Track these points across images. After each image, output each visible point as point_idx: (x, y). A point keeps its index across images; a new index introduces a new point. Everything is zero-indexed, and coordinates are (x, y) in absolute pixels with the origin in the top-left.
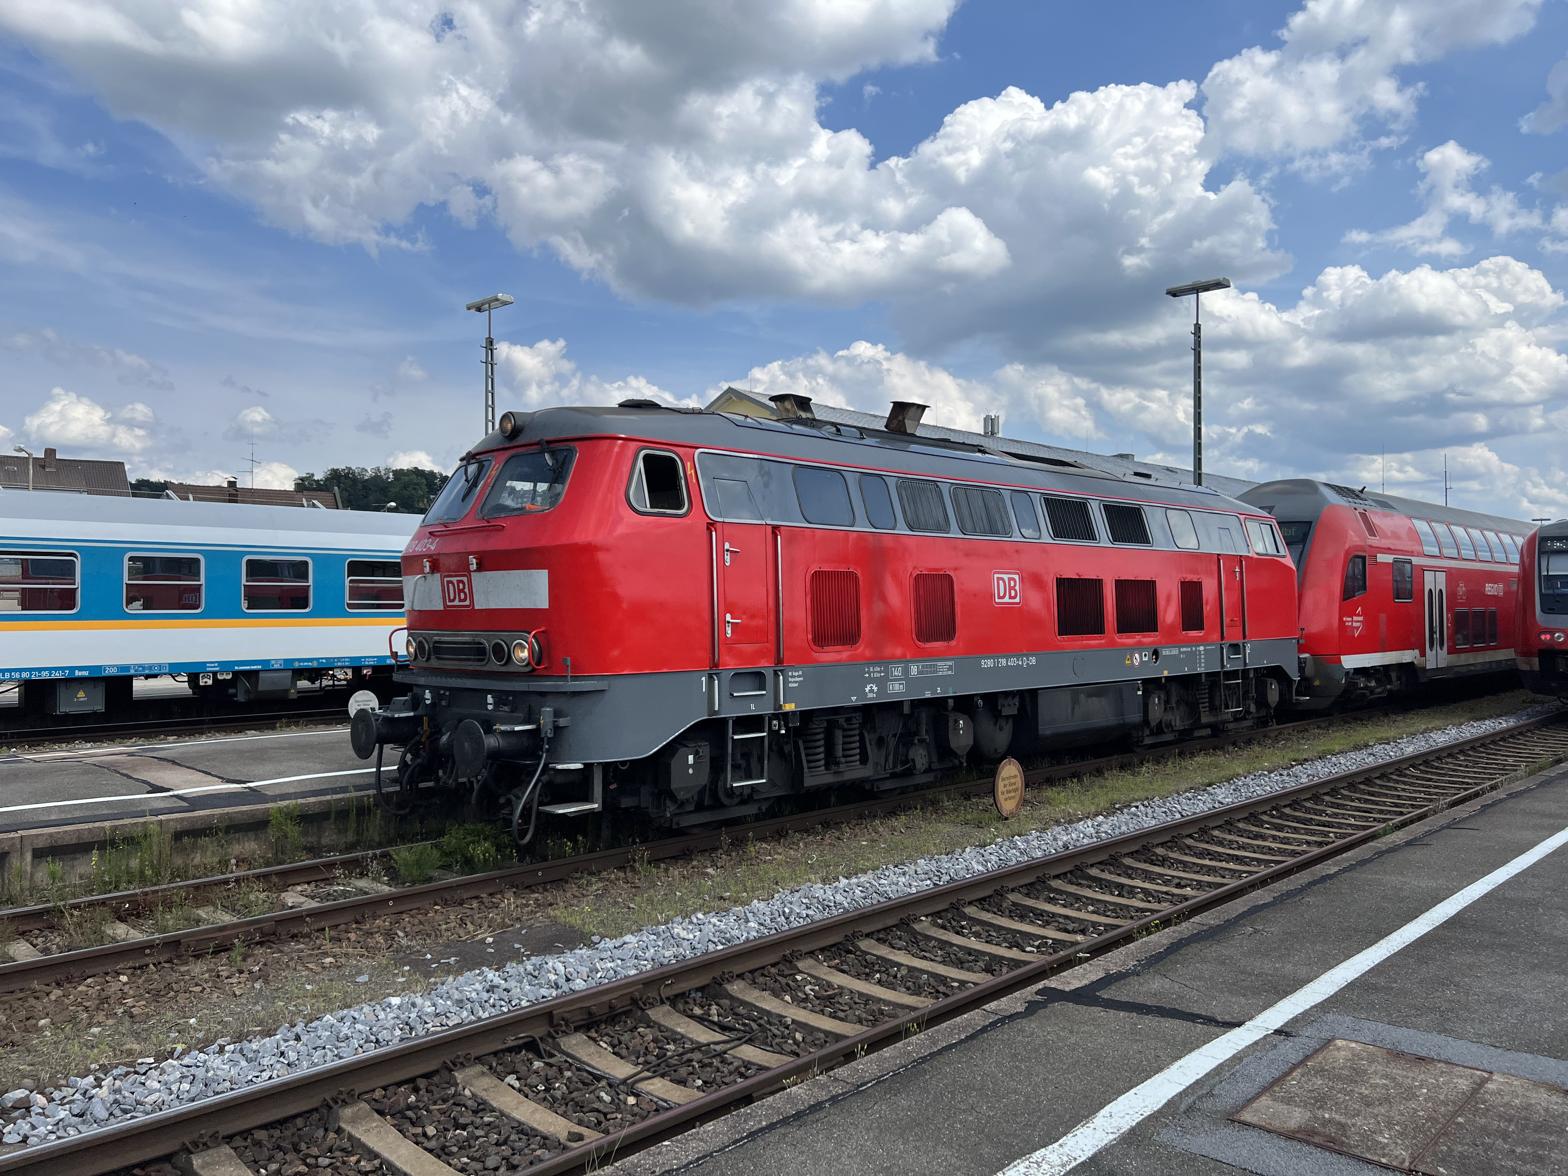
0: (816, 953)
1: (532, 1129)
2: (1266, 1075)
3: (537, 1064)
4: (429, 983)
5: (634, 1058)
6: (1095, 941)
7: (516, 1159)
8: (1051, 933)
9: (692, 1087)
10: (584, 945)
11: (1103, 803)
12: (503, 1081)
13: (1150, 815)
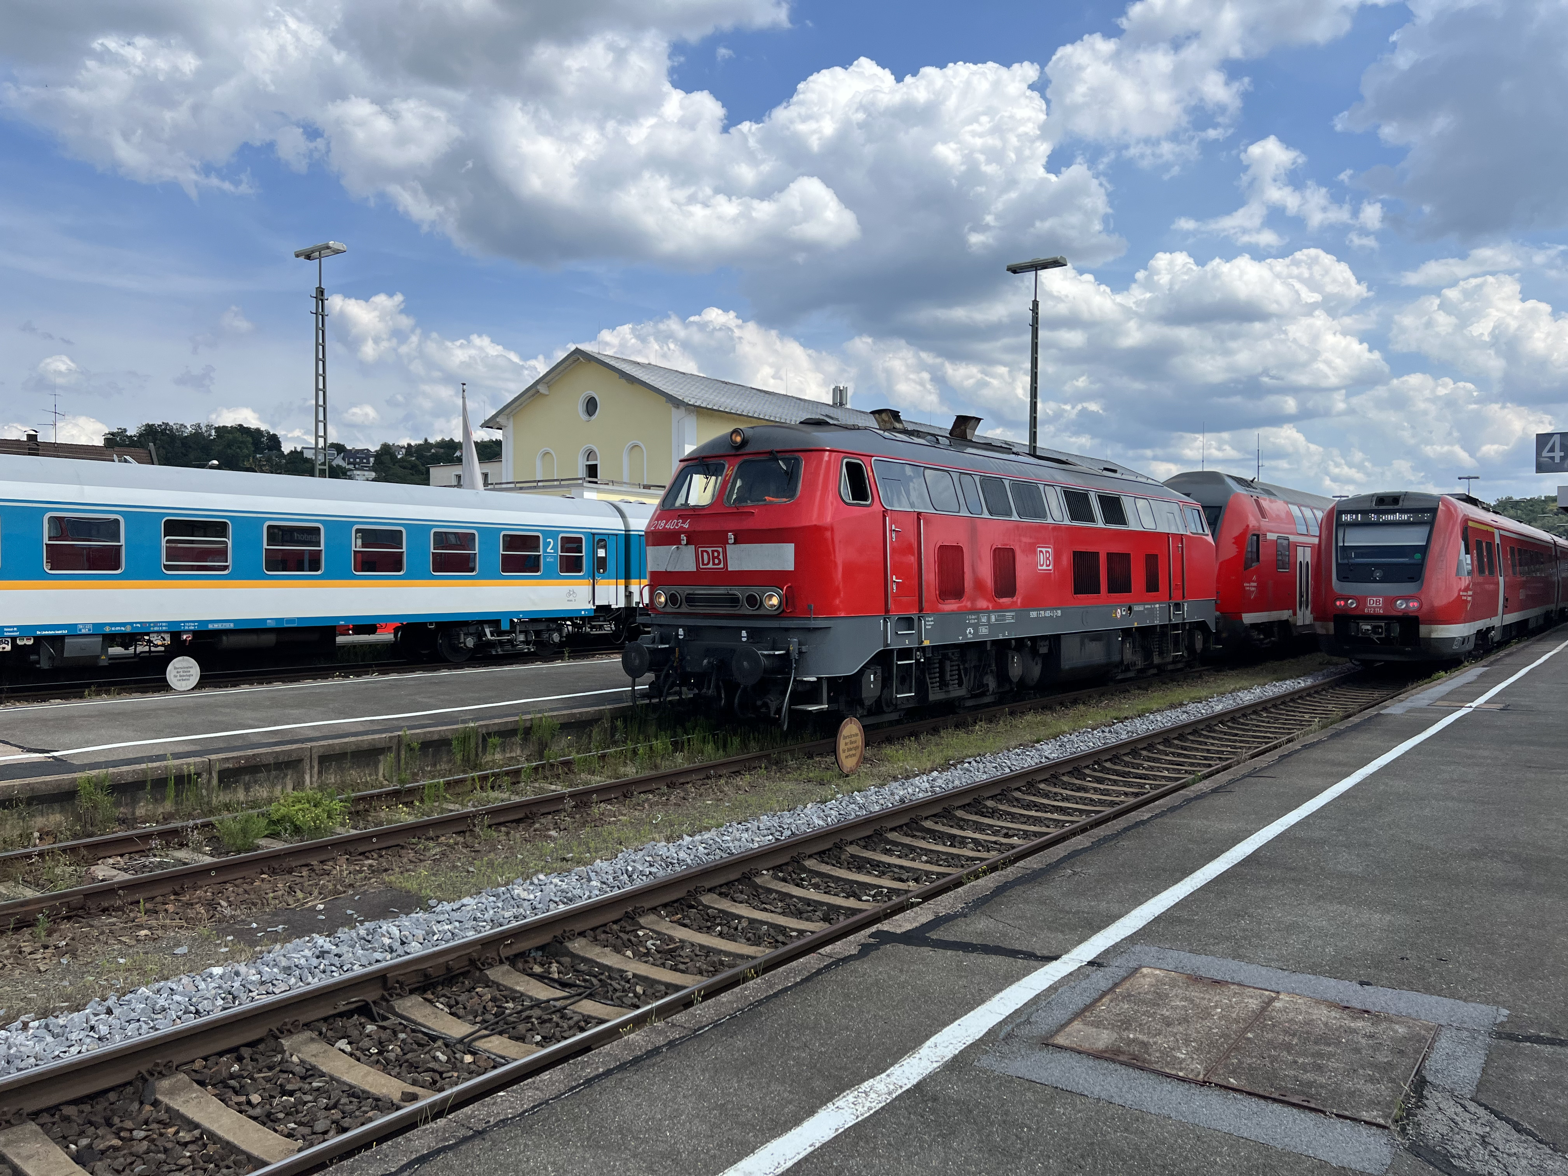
0: (658, 909)
1: (363, 1092)
3: (370, 1028)
4: (255, 952)
5: (471, 1017)
6: (926, 888)
7: (346, 1122)
8: (887, 883)
9: (531, 1043)
10: (421, 909)
11: (939, 760)
12: (333, 1046)
13: (982, 770)
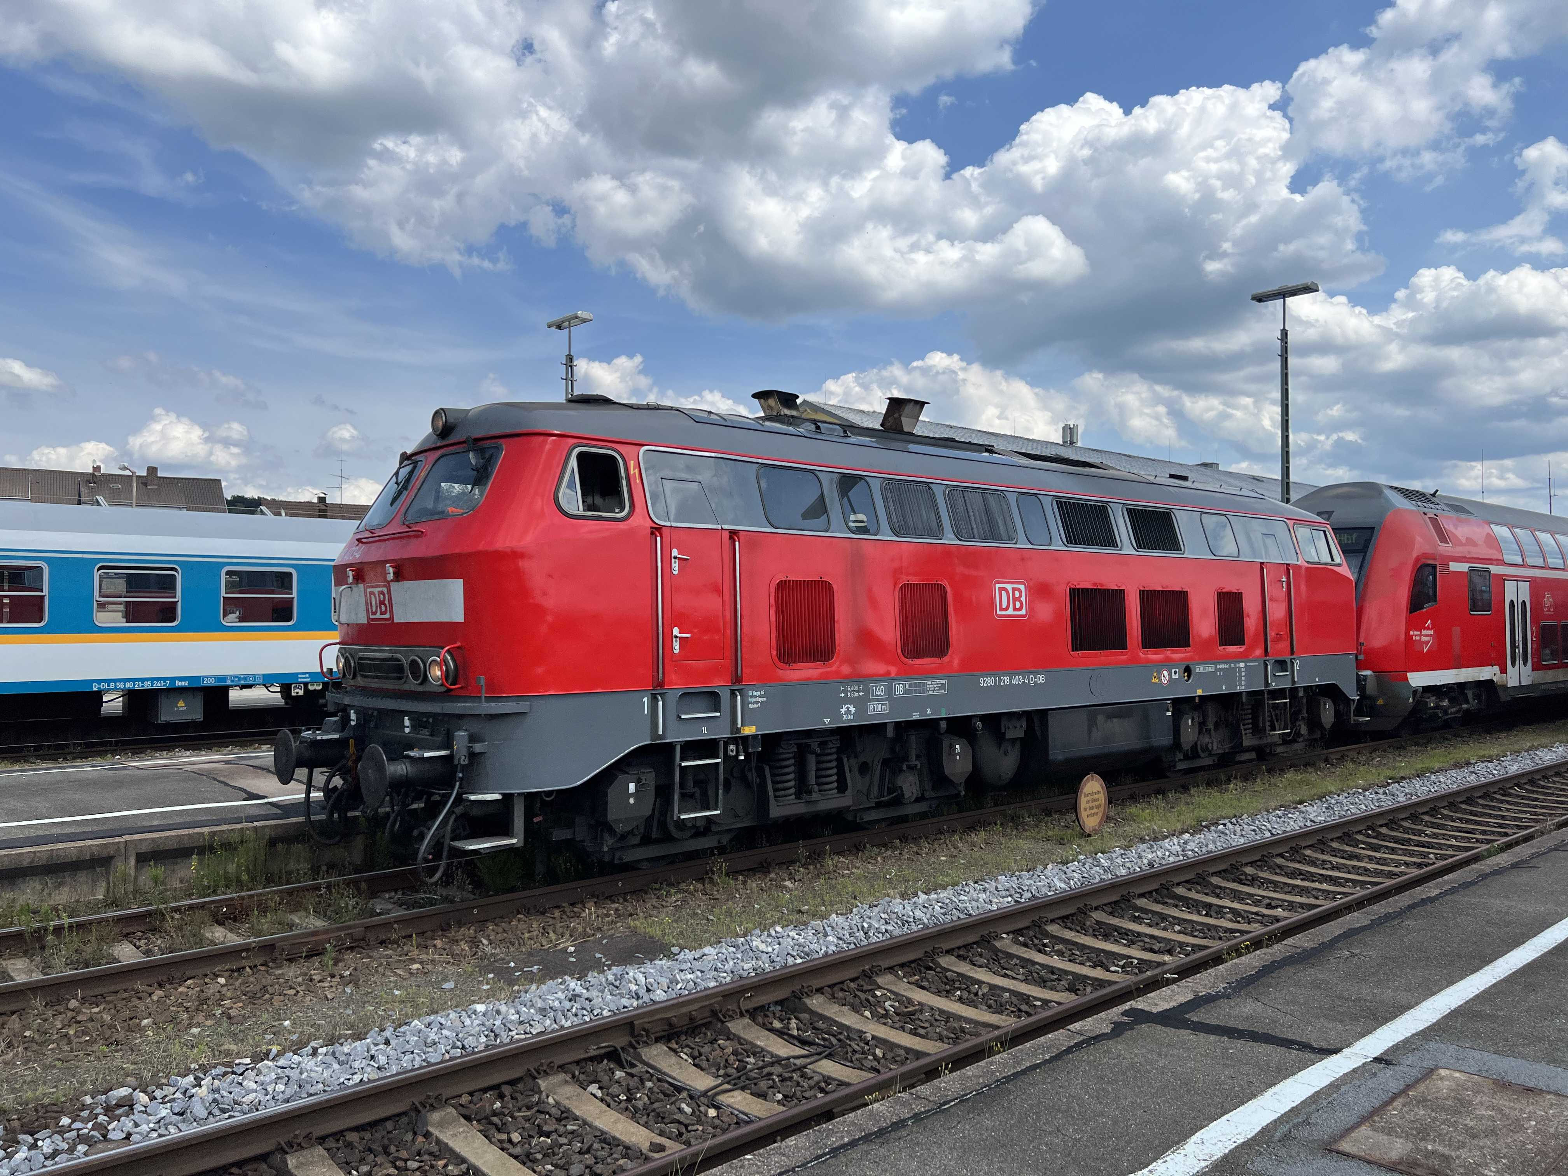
0: (895, 968)
1: (614, 1138)
2: (1365, 1104)
3: (619, 1074)
4: (513, 991)
5: (714, 1070)
6: (1182, 962)
7: (598, 1168)
8: (1137, 953)
9: (773, 1101)
10: (664, 956)
11: (1189, 819)
12: (585, 1090)
13: (1238, 833)
